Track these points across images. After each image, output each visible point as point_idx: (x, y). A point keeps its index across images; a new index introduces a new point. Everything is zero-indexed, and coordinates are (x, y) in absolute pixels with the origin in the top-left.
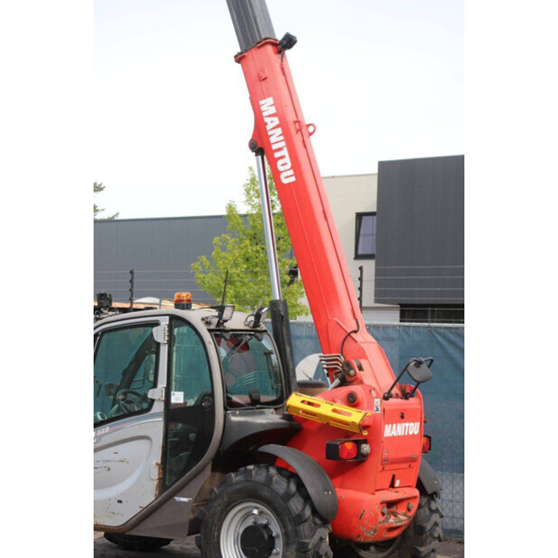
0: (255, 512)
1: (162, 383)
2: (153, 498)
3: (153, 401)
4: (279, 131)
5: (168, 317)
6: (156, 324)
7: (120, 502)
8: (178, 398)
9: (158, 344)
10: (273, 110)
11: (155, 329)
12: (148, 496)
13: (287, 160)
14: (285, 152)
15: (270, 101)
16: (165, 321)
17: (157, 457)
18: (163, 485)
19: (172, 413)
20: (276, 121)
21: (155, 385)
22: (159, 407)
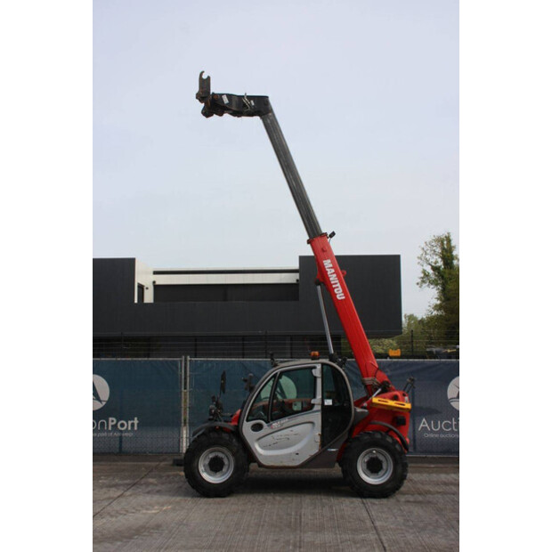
2: (317, 451)
3: (314, 405)
4: (335, 275)
6: (315, 368)
8: (329, 402)
9: (315, 378)
10: (331, 265)
11: (313, 371)
12: (315, 450)
13: (340, 288)
14: (338, 285)
15: (329, 261)
16: (319, 367)
17: (318, 431)
20: (333, 271)
21: (315, 397)
22: (318, 407)
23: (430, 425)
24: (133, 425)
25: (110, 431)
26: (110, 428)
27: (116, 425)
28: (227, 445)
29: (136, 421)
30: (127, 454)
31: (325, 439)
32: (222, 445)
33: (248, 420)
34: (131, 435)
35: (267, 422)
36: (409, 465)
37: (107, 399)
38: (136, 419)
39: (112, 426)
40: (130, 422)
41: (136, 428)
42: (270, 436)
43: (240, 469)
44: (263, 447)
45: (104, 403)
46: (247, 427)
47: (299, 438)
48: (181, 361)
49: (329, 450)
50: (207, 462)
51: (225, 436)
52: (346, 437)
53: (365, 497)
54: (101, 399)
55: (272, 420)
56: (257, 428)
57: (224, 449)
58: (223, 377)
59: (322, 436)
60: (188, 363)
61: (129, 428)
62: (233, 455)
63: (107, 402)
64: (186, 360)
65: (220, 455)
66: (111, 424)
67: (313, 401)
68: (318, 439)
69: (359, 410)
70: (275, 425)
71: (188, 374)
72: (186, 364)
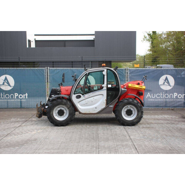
0: (129, 107)
1: (105, 83)
3: (103, 87)
5: (106, 69)
6: (104, 71)
7: (96, 108)
8: (110, 86)
9: (104, 75)
11: (103, 72)
16: (106, 70)
18: (107, 104)
19: (108, 89)
21: (104, 84)
22: (105, 88)
23: (151, 96)
24: (25, 96)
25: (16, 99)
26: (15, 98)
27: (18, 96)
28: (65, 104)
29: (27, 95)
30: (24, 108)
31: (108, 102)
32: (63, 105)
33: (74, 94)
34: (24, 100)
35: (83, 95)
36: (144, 112)
37: (13, 86)
38: (27, 94)
39: (16, 97)
40: (24, 95)
41: (27, 98)
42: (84, 100)
43: (72, 115)
44: (82, 105)
45: (12, 87)
46: (74, 97)
47: (97, 101)
48: (45, 69)
49: (110, 106)
50: (57, 112)
51: (64, 101)
52: (117, 101)
53: (125, 126)
54: (11, 85)
55: (85, 94)
56: (79, 97)
57: (64, 106)
58: (63, 76)
59: (107, 100)
60: (48, 70)
61: (24, 98)
62: (68, 108)
63: (14, 87)
64: (47, 69)
65: (63, 109)
66: (16, 96)
67: (103, 86)
68: (105, 102)
69: (123, 89)
70: (87, 96)
71: (48, 75)
72: (47, 71)
